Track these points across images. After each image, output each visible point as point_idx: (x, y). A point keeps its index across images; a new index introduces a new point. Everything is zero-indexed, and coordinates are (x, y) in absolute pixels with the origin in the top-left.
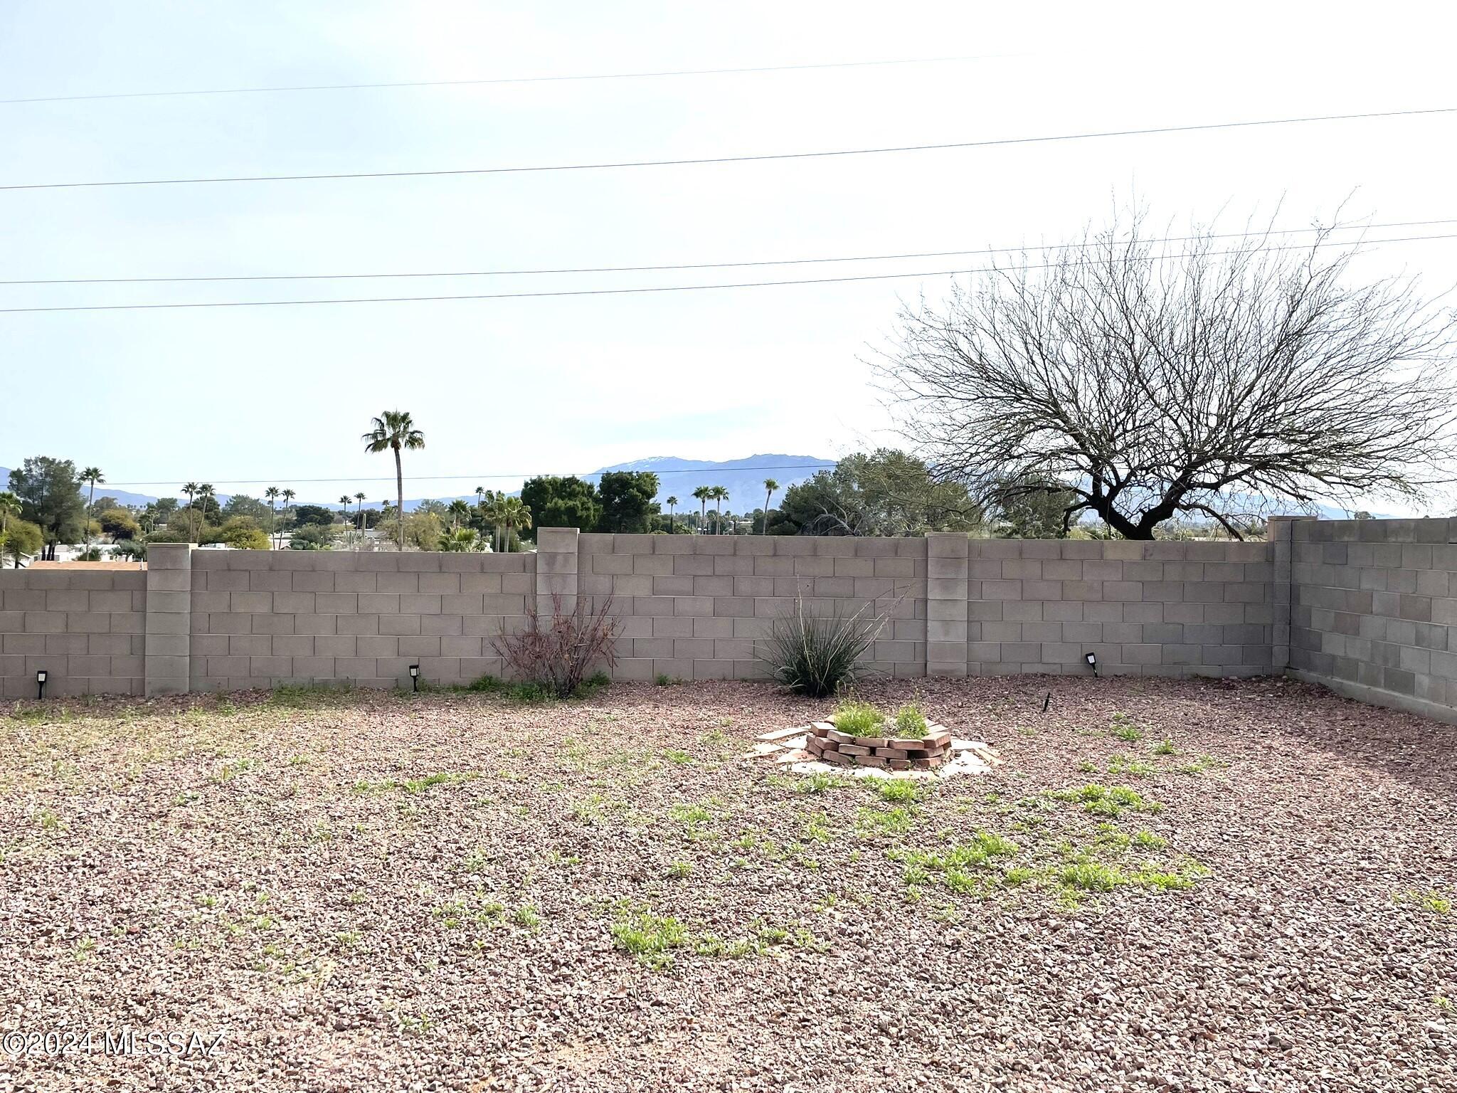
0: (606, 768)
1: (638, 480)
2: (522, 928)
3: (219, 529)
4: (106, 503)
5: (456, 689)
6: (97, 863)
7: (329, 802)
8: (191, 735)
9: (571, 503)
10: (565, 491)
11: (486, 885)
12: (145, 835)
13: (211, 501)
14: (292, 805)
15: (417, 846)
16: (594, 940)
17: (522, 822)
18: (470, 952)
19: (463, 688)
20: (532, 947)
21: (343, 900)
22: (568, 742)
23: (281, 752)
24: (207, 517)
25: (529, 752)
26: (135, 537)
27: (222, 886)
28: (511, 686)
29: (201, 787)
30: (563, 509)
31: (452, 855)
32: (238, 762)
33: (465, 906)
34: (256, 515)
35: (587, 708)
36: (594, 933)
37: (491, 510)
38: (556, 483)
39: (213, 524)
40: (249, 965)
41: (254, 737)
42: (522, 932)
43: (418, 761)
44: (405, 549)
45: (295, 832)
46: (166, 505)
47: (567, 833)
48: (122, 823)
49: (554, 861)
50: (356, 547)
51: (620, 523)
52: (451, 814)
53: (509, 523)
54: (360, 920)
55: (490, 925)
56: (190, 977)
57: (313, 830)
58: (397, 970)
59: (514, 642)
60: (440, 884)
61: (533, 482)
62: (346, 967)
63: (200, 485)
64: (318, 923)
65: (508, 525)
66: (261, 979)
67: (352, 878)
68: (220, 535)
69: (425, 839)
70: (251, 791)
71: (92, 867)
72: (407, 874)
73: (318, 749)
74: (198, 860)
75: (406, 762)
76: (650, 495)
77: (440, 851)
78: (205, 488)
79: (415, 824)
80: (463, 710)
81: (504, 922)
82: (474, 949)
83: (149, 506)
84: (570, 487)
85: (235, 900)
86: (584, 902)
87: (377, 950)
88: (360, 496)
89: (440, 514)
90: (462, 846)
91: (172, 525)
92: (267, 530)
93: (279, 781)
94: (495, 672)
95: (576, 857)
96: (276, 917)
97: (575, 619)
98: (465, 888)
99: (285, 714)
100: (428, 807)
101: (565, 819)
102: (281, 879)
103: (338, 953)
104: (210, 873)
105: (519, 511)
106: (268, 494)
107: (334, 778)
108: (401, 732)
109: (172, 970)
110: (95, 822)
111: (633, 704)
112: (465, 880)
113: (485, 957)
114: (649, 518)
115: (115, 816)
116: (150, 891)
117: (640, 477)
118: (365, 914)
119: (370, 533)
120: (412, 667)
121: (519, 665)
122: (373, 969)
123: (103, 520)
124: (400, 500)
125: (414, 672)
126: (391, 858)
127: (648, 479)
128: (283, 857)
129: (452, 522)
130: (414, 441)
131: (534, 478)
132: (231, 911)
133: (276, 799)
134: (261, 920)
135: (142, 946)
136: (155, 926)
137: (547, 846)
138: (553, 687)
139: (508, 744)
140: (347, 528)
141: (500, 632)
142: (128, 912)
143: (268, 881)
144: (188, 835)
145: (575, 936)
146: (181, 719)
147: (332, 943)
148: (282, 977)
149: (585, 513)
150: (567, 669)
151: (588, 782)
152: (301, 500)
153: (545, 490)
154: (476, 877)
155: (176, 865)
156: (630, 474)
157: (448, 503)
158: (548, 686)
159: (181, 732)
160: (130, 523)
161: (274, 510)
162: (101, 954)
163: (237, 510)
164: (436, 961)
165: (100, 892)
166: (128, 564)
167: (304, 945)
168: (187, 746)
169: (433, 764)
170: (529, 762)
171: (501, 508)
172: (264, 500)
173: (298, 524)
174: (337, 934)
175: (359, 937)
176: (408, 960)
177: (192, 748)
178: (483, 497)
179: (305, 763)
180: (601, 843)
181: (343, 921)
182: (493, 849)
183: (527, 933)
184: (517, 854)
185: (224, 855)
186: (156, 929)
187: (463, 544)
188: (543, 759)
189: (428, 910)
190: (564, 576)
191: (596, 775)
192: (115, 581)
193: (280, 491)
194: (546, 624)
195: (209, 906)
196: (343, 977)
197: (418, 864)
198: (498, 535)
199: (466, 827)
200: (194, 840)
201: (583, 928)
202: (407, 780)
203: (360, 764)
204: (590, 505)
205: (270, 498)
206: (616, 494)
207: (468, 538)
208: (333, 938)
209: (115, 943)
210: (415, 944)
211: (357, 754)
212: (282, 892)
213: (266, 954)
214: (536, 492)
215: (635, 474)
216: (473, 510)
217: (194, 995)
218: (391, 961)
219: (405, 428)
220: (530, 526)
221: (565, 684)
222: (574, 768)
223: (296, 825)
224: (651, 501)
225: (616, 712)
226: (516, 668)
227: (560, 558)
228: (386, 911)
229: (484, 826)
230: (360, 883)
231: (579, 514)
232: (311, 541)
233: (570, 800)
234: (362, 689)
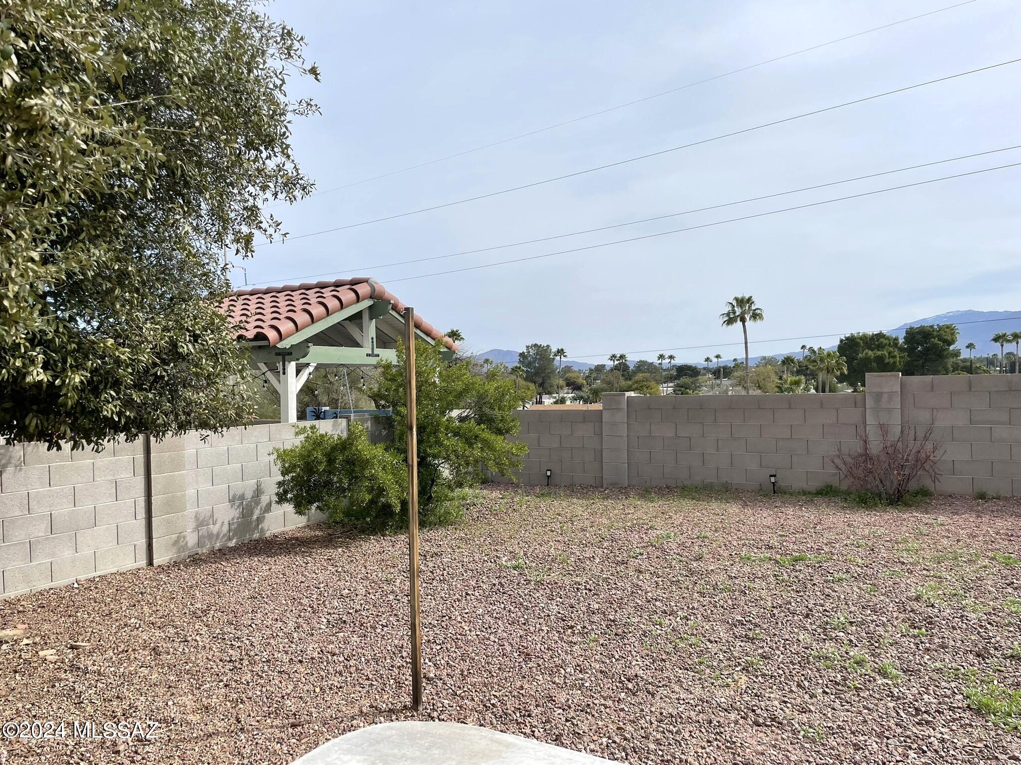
0: (939, 563)
1: (938, 331)
2: (884, 678)
3: (630, 383)
4: (568, 369)
5: (804, 493)
6: (593, 588)
7: (726, 565)
8: (633, 513)
9: (879, 353)
10: (874, 344)
11: (851, 641)
12: (616, 574)
13: (625, 364)
14: (702, 565)
15: (793, 604)
16: (949, 697)
17: (873, 598)
18: (845, 689)
19: (810, 493)
20: (896, 695)
21: (746, 635)
22: (903, 540)
23: (690, 529)
24: (623, 375)
25: (870, 544)
26: (584, 389)
27: (666, 613)
28: (848, 493)
29: (644, 547)
30: (872, 358)
31: (821, 615)
32: (664, 533)
33: (836, 654)
34: (651, 372)
35: (915, 514)
36: (949, 692)
37: (815, 361)
38: (866, 338)
39: (626, 379)
40: (691, 668)
41: (671, 517)
42: (886, 681)
43: (785, 544)
44: (751, 392)
45: (707, 583)
46: (599, 369)
47: (912, 611)
48: (602, 565)
49: (904, 630)
50: (717, 391)
51: (923, 366)
52: (814, 584)
53: (829, 370)
54: (760, 651)
55: (859, 671)
56: (656, 669)
57: (719, 584)
58: (791, 691)
59: (849, 460)
60: (814, 635)
61: (847, 339)
62: (754, 682)
63: (619, 355)
64: (732, 648)
65: (828, 372)
66: (700, 679)
67: (750, 621)
68: (631, 386)
69: (798, 600)
70: (675, 553)
71: (590, 590)
72: (788, 624)
73: (713, 529)
74: (649, 594)
75: (776, 544)
76: (952, 342)
77: (811, 610)
78: (622, 357)
79: (789, 588)
80: (813, 509)
81: (869, 671)
82: (848, 687)
83: (591, 370)
84: (878, 340)
85: (676, 624)
86: (935, 666)
87: (775, 674)
88: (718, 357)
89: (774, 366)
90: (828, 609)
91: (603, 381)
92: (659, 382)
93: (691, 548)
94: (835, 482)
95: (924, 630)
96: (703, 639)
97: (900, 444)
98: (834, 640)
99: (687, 504)
100: (797, 577)
101: (909, 599)
102: (702, 614)
103: (748, 671)
104: (658, 603)
105: (836, 362)
106: (659, 358)
107: (727, 550)
108: (769, 521)
109: (645, 663)
110: (587, 563)
111: (957, 514)
112: (834, 635)
113: (859, 695)
114: (951, 361)
115: (597, 560)
116: (624, 610)
117: (941, 328)
118: (762, 647)
119: (725, 381)
120: (771, 476)
121: (855, 478)
122: (775, 687)
123: (566, 379)
124: (747, 358)
125: (773, 479)
126: (775, 611)
127: (948, 330)
128: (702, 599)
129: (783, 372)
130: (756, 316)
131: (847, 336)
132: (674, 630)
133: (691, 560)
134: (693, 640)
135: (625, 644)
136: (630, 632)
137: (897, 618)
138: (883, 495)
139: (852, 537)
140: (710, 379)
141: (838, 453)
142: (614, 621)
143: (695, 614)
144: (641, 577)
145: (931, 692)
146: (626, 502)
147: (743, 664)
148: (713, 681)
149: (892, 360)
150: (896, 483)
151: (925, 572)
152: (679, 361)
153: (857, 344)
154: (842, 634)
155: (637, 595)
156: (932, 327)
157: (781, 359)
158: (879, 495)
159: (627, 511)
160: (581, 381)
161: (662, 369)
162: (602, 645)
163: (640, 370)
164: (820, 691)
165: (596, 606)
166: (580, 406)
167: (725, 662)
168: (632, 520)
169: (796, 547)
170: (871, 552)
171: (822, 360)
172: (656, 362)
173: (677, 377)
174: (746, 658)
175: (761, 663)
176: (799, 685)
177: (635, 522)
178: (807, 352)
179: (706, 537)
180: (944, 622)
181: (748, 649)
182: (852, 615)
183: (890, 682)
184: (872, 621)
185: (664, 593)
186: (631, 635)
187: (794, 387)
188: (883, 551)
189: (808, 652)
190: (890, 411)
191: (931, 568)
192: (585, 416)
193: (666, 356)
194: (875, 447)
195: (660, 624)
196: (754, 689)
197: (796, 618)
198: (820, 379)
199: (828, 596)
200: (645, 581)
201: (937, 686)
202: (778, 556)
203: (743, 542)
204: (896, 353)
205: (660, 361)
206: (918, 344)
207: (797, 383)
208: (743, 660)
209: (609, 640)
210: (803, 675)
211: (740, 534)
212: (705, 623)
213: (701, 663)
214: (849, 346)
215: (935, 327)
216: (799, 362)
217: (660, 682)
218: (786, 683)
219: (749, 307)
220: (846, 372)
221: (894, 494)
222: (911, 560)
223: (707, 579)
224: (952, 348)
225: (941, 519)
226: (852, 479)
227: (885, 396)
228: (778, 648)
229: (843, 597)
230: (756, 625)
231: (887, 361)
232: (686, 389)
233: (912, 585)
234: (736, 489)
